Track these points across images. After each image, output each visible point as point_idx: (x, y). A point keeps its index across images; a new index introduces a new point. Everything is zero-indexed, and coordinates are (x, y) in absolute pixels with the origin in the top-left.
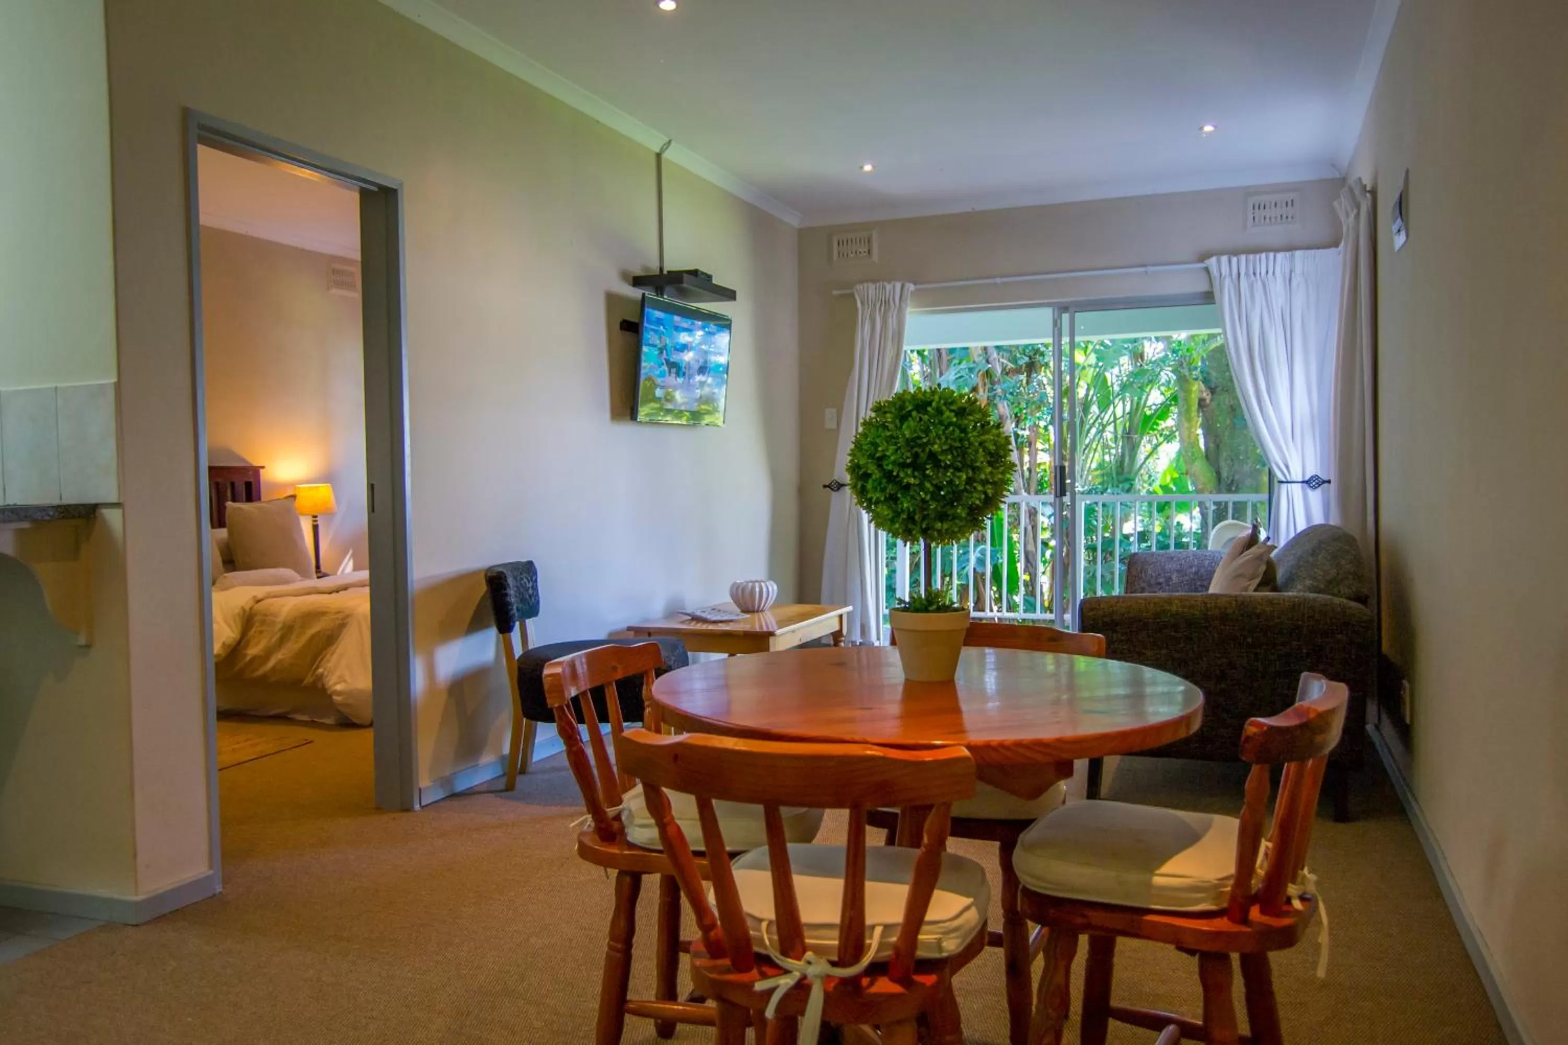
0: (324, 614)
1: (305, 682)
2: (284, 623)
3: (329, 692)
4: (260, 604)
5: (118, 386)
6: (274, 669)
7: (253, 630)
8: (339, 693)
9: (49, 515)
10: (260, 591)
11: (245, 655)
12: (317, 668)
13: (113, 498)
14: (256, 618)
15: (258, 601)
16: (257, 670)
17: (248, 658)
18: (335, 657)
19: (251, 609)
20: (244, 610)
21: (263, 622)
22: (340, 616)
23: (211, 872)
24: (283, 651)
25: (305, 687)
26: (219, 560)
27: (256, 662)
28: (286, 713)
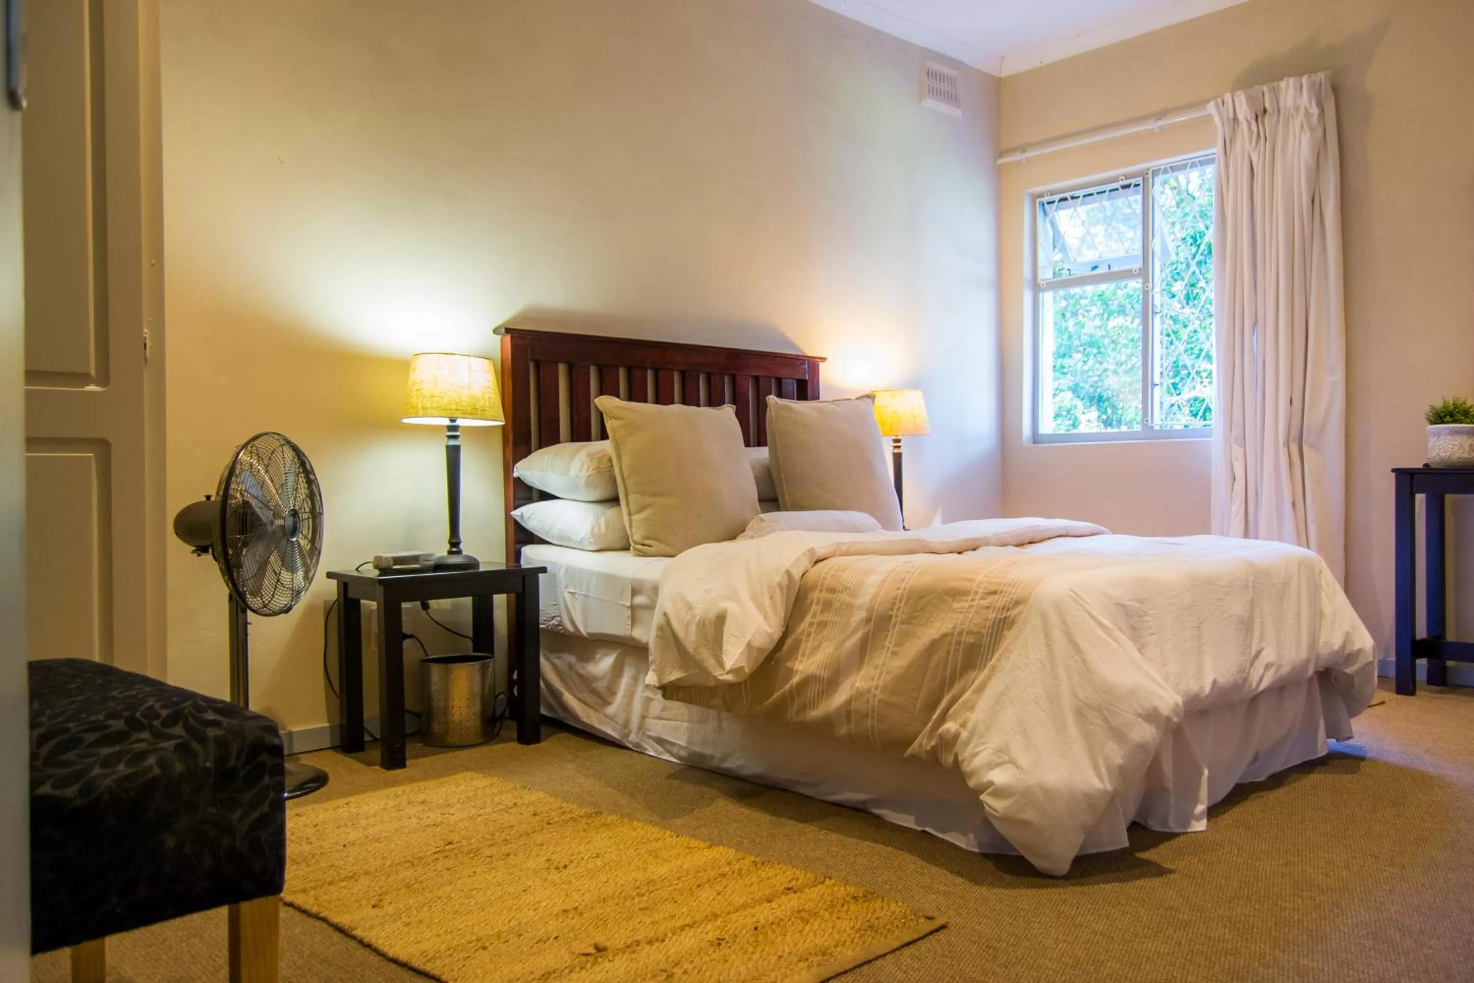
0: (957, 594)
1: (915, 746)
2: (870, 610)
3: (972, 783)
4: (819, 565)
6: (847, 710)
7: (808, 619)
8: (999, 793)
10: (822, 542)
11: (791, 673)
12: (943, 719)
14: (815, 595)
15: (817, 561)
16: (813, 704)
17: (795, 680)
18: (984, 703)
19: (803, 574)
21: (827, 605)
22: (999, 601)
24: (866, 671)
25: (915, 759)
26: (753, 493)
27: (812, 691)
28: (864, 802)
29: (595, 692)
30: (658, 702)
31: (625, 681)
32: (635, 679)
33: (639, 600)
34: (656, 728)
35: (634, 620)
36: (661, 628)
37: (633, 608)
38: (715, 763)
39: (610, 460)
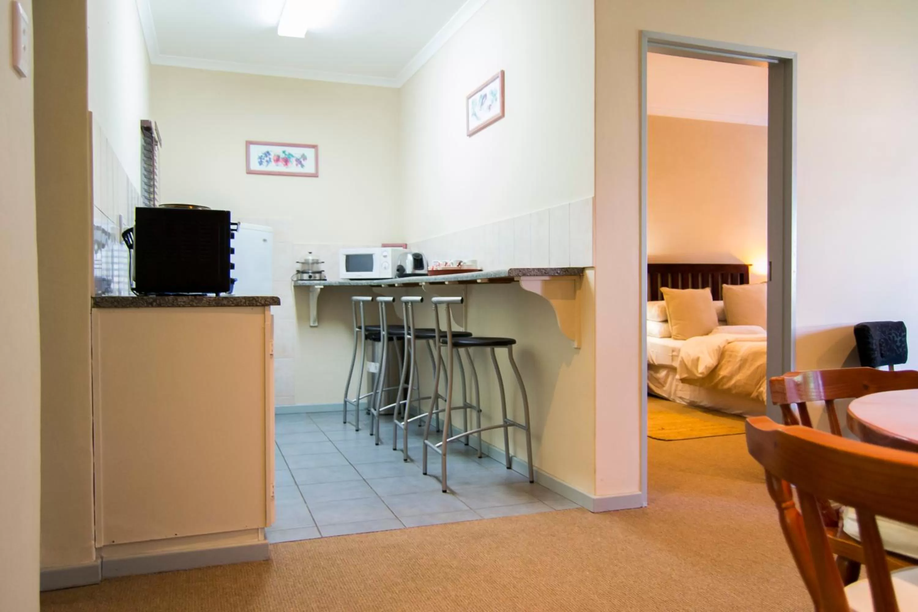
1: (752, 396)
2: (742, 357)
4: (729, 344)
5: (595, 199)
6: (735, 386)
7: (725, 360)
9: (557, 273)
10: (730, 337)
11: (719, 375)
12: (760, 387)
13: (591, 265)
14: (727, 353)
15: (729, 343)
16: (725, 384)
17: (720, 377)
19: (724, 347)
20: (719, 347)
21: (730, 356)
23: (640, 493)
24: (741, 374)
25: (753, 399)
26: (716, 319)
27: (725, 380)
28: (741, 413)
29: (660, 383)
30: (681, 385)
31: (670, 379)
32: (673, 379)
33: (674, 353)
34: (680, 394)
35: (673, 360)
36: (681, 362)
37: (672, 356)
38: (698, 404)
39: (665, 308)
